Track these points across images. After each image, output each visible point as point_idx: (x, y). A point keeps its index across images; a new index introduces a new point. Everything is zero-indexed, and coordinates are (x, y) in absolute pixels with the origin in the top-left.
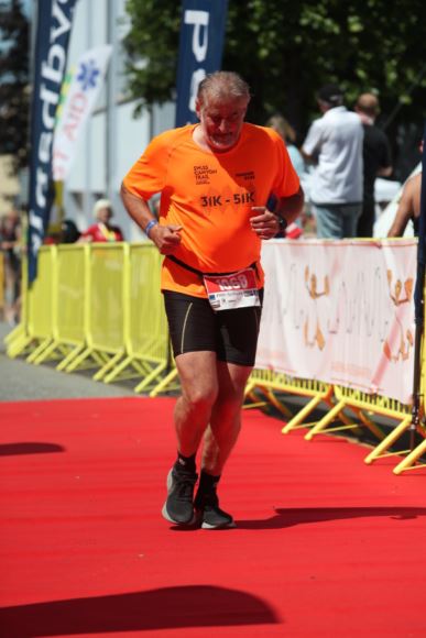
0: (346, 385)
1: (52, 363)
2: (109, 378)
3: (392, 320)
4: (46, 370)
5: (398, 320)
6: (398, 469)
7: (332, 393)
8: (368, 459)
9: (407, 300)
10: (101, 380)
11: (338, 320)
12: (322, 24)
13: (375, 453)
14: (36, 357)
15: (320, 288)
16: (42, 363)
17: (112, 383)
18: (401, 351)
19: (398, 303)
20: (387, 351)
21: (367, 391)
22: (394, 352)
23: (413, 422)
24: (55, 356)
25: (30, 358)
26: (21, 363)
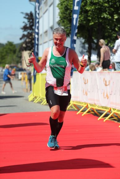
4: (38, 104)
7: (111, 110)
11: (112, 92)
12: (107, 17)
14: (36, 101)
15: (107, 84)
21: (119, 109)
26: (32, 103)
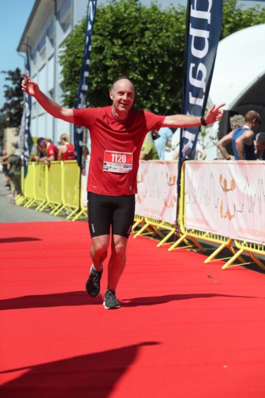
0: (149, 217)
1: (34, 207)
2: (56, 214)
3: (168, 192)
4: (31, 211)
5: (170, 192)
6: (170, 249)
7: (144, 220)
8: (158, 245)
9: (173, 184)
10: (53, 215)
11: (146, 192)
12: (137, 78)
13: (161, 243)
14: (27, 205)
15: (139, 179)
16: (30, 208)
17: (57, 216)
18: (171, 204)
19: (170, 185)
20: (166, 204)
21: (157, 219)
22: (168, 204)
23: (176, 231)
24: (35, 205)
25: (25, 206)
26: (21, 207)
